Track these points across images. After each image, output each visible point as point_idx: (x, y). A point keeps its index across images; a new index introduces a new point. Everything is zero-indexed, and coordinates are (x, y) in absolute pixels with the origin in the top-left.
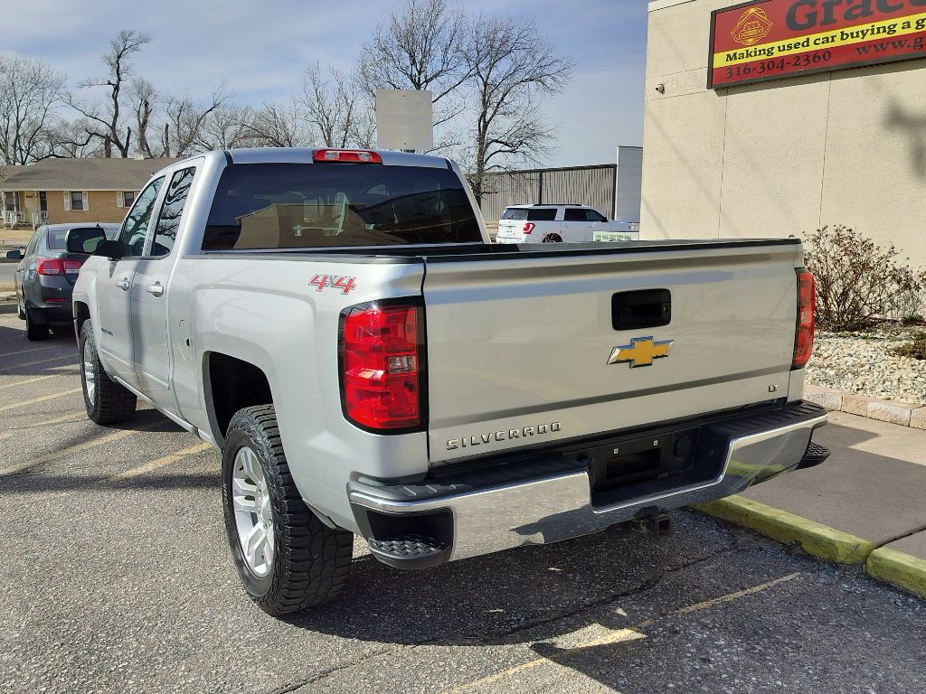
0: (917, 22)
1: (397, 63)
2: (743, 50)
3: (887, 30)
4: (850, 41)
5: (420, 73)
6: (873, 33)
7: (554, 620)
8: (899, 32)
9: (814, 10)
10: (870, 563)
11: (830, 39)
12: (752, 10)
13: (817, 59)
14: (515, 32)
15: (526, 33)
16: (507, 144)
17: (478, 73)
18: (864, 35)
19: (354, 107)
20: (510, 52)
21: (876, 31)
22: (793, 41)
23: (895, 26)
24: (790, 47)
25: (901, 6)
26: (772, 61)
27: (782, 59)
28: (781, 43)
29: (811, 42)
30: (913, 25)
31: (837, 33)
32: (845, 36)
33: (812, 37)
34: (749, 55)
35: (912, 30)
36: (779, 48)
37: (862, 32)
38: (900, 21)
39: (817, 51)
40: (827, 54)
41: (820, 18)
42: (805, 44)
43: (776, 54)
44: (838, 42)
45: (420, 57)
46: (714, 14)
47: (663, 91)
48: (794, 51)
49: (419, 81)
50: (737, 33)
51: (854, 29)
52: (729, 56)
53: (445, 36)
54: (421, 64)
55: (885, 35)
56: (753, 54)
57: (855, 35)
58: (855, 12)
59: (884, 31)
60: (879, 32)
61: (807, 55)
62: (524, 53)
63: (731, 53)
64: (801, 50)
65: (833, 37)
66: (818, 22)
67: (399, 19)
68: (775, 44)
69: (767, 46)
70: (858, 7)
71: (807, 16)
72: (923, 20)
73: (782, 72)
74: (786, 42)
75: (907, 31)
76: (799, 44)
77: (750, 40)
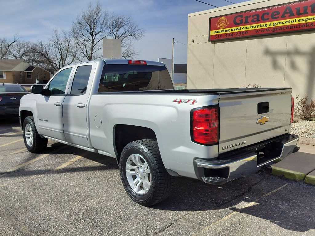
0: (274, 24)
1: (85, 28)
2: (220, 30)
3: (265, 26)
4: (253, 29)
5: (93, 32)
6: (260, 26)
7: (230, 201)
8: (268, 26)
9: (242, 19)
10: (306, 179)
11: (247, 28)
12: (223, 18)
13: (243, 34)
14: (125, 19)
15: (128, 20)
16: (123, 56)
17: (113, 33)
18: (258, 27)
19: (70, 43)
20: (124, 26)
21: (261, 26)
22: (236, 28)
23: (267, 24)
24: (235, 30)
25: (269, 19)
26: (229, 34)
27: (232, 33)
28: (232, 28)
29: (241, 28)
30: (272, 25)
31: (249, 26)
32: (252, 27)
34: (222, 31)
35: (272, 26)
36: (231, 30)
37: (257, 26)
38: (268, 23)
39: (243, 31)
40: (246, 32)
41: (244, 21)
42: (240, 29)
43: (230, 32)
44: (250, 29)
45: (93, 26)
46: (210, 18)
47: (193, 42)
48: (236, 31)
49: (93, 34)
50: (218, 25)
51: (255, 25)
52: (215, 31)
53: (101, 20)
54: (93, 30)
56: (223, 31)
57: (255, 27)
58: (254, 20)
59: (264, 26)
60: (262, 26)
61: (240, 32)
62: (128, 27)
63: (216, 31)
64: (238, 31)
65: (248, 27)
66: (243, 22)
67: (85, 14)
68: (230, 29)
69: (227, 29)
70: (256, 18)
71: (240, 20)
72: (275, 23)
73: (232, 37)
74: (234, 28)
75: (271, 26)
76: (238, 29)
77: (222, 27)
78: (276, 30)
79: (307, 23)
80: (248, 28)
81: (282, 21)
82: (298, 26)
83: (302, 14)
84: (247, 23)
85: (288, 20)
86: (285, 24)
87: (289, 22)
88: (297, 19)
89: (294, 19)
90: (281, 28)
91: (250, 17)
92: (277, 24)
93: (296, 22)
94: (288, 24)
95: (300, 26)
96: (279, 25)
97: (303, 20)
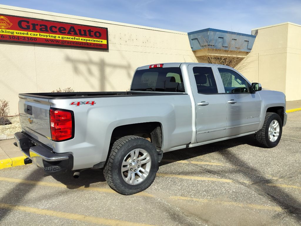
4: (42, 37)
8: (57, 38)
9: (29, 25)
12: (2, 17)
18: (47, 37)
21: (50, 36)
22: (22, 32)
23: (56, 36)
25: (56, 32)
26: (14, 36)
27: (18, 37)
28: (17, 31)
30: (61, 37)
32: (41, 35)
33: (29, 33)
34: (3, 32)
35: (61, 39)
36: (16, 33)
37: (46, 35)
39: (31, 38)
40: (35, 39)
42: (27, 34)
43: (15, 34)
48: (22, 35)
51: (44, 34)
55: (53, 38)
56: (5, 32)
57: (44, 36)
58: (43, 29)
59: (53, 37)
61: (28, 38)
64: (25, 35)
66: (31, 29)
68: (15, 31)
69: (11, 31)
70: (44, 28)
71: (26, 26)
72: (63, 37)
73: (18, 41)
74: (19, 32)
75: (59, 39)
76: (24, 33)
77: (3, 27)
78: (64, 42)
79: (87, 43)
80: (37, 35)
81: (69, 37)
82: (81, 44)
83: (83, 35)
84: (34, 30)
85: (73, 37)
86: (71, 40)
87: (74, 39)
88: (81, 38)
89: (78, 38)
90: (68, 42)
91: (37, 25)
92: (65, 38)
93: (79, 40)
94: (73, 40)
95: (83, 44)
96: (66, 39)
97: (84, 40)
